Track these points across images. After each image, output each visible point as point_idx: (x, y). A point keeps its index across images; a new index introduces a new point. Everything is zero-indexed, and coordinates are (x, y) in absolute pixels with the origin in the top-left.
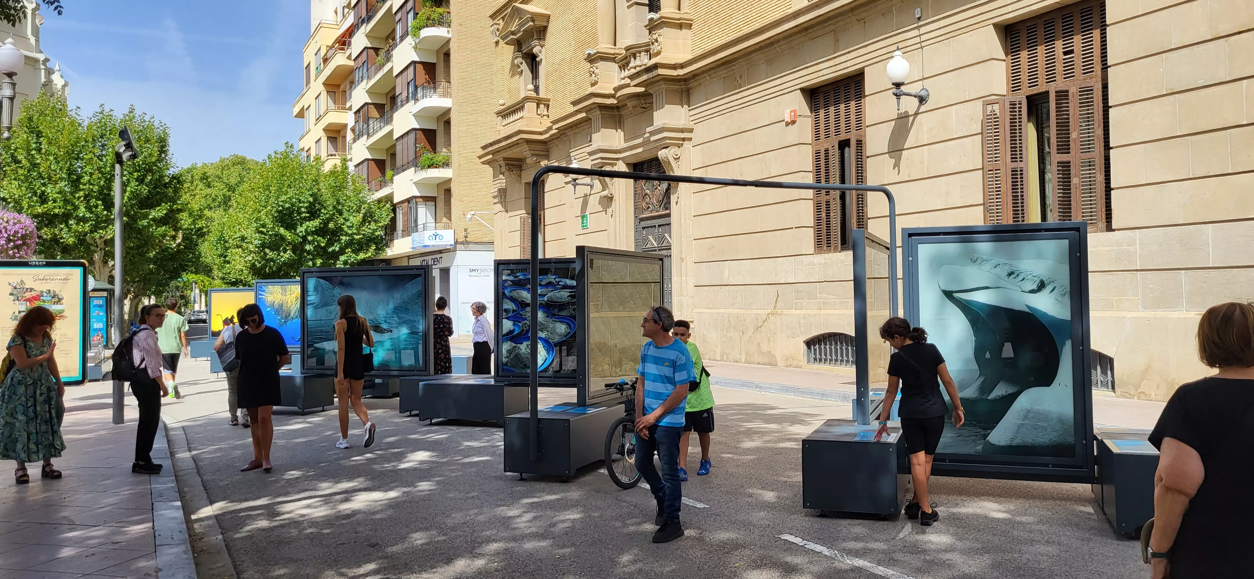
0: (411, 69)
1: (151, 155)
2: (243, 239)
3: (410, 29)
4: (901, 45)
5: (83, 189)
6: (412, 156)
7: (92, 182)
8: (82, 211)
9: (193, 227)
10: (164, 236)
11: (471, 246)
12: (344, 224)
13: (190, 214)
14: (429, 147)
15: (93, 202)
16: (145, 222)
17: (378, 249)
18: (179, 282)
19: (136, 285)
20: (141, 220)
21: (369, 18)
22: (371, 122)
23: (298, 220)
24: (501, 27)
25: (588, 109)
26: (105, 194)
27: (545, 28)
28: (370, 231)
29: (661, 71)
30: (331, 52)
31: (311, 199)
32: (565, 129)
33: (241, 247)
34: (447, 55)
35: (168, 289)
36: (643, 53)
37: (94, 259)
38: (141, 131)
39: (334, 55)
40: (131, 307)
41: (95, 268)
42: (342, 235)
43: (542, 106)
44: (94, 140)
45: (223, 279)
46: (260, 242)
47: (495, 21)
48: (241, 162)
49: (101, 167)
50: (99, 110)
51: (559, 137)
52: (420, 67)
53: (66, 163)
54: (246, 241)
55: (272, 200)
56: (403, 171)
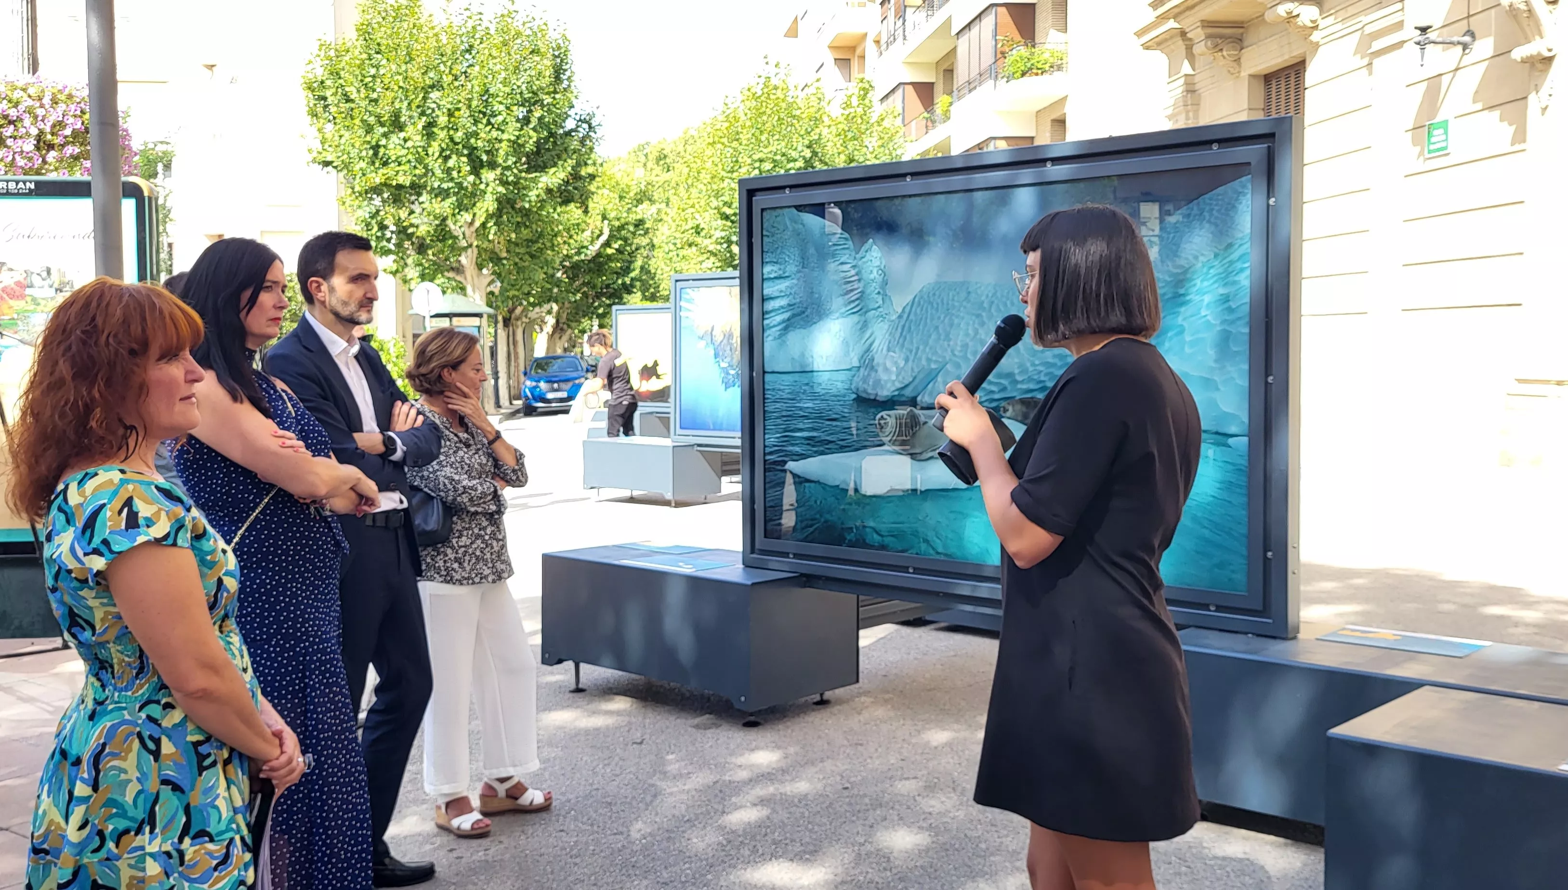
6: (988, 58)
14: (1023, 38)
31: (808, 153)
41: (465, 279)
54: (702, 234)
55: (744, 159)
56: (970, 91)
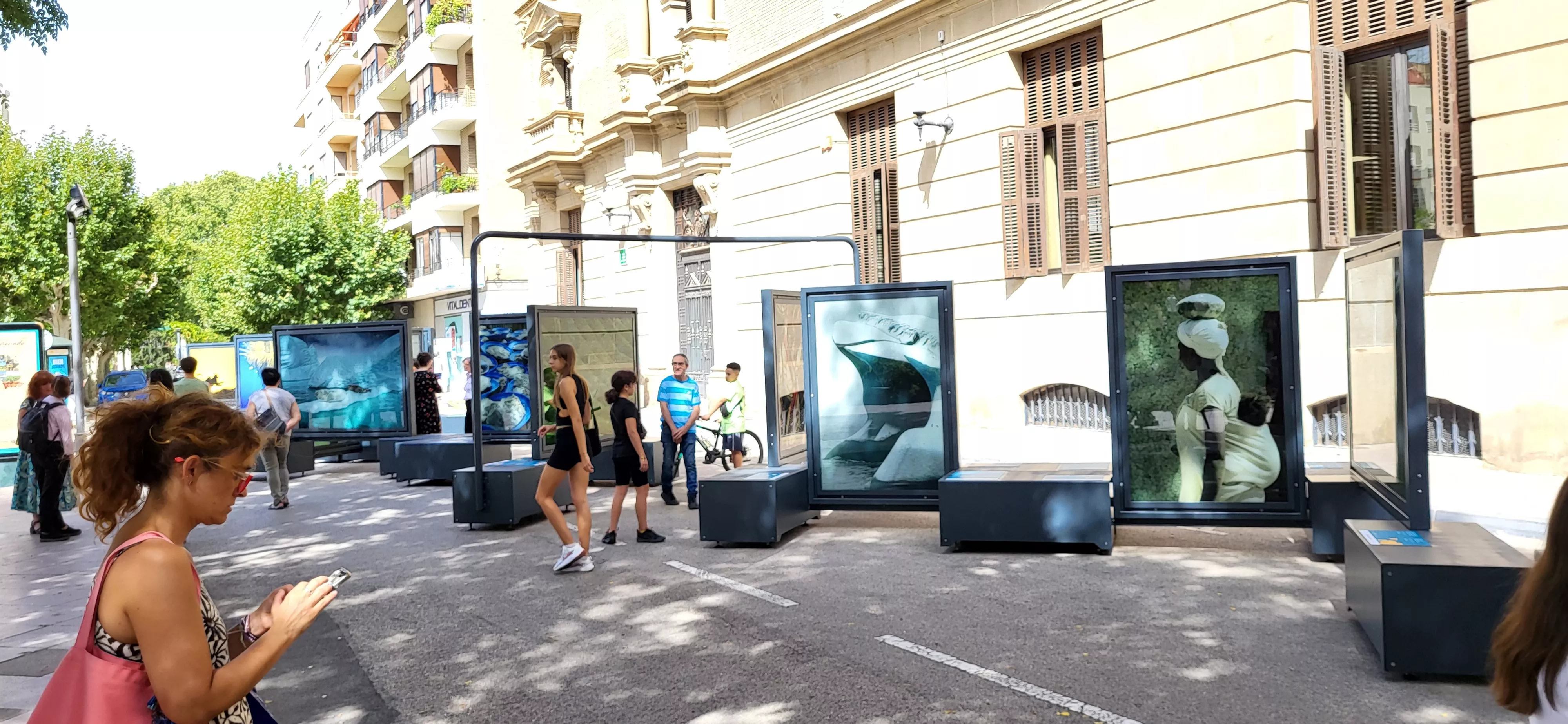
0: (427, 72)
1: (113, 185)
2: (232, 280)
3: (424, 25)
4: (921, 71)
5: (34, 229)
6: (432, 178)
7: (44, 219)
8: (34, 255)
9: (171, 266)
10: (135, 279)
11: (505, 286)
12: (353, 260)
13: (166, 252)
14: (452, 167)
15: (46, 243)
16: (110, 266)
17: (396, 290)
18: (161, 331)
19: (103, 339)
20: (105, 263)
21: (378, 8)
22: (383, 136)
23: (296, 257)
24: (527, 26)
25: (619, 128)
26: (61, 234)
27: (577, 29)
28: (386, 268)
29: (691, 89)
30: (335, 47)
31: (312, 231)
32: (599, 150)
33: (229, 290)
34: (469, 55)
35: (146, 341)
36: (677, 66)
37: (51, 310)
38: (101, 156)
39: (338, 51)
40: (99, 366)
41: (52, 321)
42: (352, 273)
43: (575, 121)
44: (44, 169)
45: (214, 327)
46: (252, 285)
47: (522, 19)
48: (232, 180)
49: (55, 202)
50: (50, 132)
51: (593, 159)
52: (437, 71)
53: (12, 197)
54: (235, 283)
55: (264, 234)
56: (422, 195)
